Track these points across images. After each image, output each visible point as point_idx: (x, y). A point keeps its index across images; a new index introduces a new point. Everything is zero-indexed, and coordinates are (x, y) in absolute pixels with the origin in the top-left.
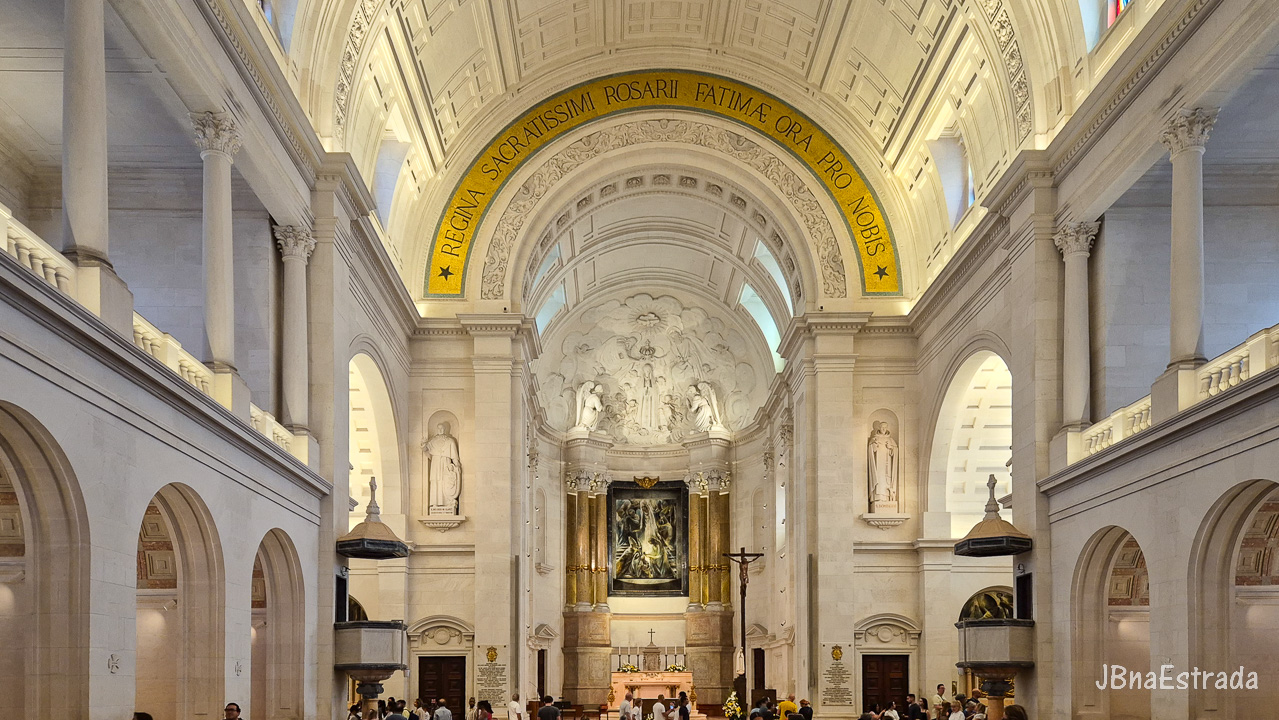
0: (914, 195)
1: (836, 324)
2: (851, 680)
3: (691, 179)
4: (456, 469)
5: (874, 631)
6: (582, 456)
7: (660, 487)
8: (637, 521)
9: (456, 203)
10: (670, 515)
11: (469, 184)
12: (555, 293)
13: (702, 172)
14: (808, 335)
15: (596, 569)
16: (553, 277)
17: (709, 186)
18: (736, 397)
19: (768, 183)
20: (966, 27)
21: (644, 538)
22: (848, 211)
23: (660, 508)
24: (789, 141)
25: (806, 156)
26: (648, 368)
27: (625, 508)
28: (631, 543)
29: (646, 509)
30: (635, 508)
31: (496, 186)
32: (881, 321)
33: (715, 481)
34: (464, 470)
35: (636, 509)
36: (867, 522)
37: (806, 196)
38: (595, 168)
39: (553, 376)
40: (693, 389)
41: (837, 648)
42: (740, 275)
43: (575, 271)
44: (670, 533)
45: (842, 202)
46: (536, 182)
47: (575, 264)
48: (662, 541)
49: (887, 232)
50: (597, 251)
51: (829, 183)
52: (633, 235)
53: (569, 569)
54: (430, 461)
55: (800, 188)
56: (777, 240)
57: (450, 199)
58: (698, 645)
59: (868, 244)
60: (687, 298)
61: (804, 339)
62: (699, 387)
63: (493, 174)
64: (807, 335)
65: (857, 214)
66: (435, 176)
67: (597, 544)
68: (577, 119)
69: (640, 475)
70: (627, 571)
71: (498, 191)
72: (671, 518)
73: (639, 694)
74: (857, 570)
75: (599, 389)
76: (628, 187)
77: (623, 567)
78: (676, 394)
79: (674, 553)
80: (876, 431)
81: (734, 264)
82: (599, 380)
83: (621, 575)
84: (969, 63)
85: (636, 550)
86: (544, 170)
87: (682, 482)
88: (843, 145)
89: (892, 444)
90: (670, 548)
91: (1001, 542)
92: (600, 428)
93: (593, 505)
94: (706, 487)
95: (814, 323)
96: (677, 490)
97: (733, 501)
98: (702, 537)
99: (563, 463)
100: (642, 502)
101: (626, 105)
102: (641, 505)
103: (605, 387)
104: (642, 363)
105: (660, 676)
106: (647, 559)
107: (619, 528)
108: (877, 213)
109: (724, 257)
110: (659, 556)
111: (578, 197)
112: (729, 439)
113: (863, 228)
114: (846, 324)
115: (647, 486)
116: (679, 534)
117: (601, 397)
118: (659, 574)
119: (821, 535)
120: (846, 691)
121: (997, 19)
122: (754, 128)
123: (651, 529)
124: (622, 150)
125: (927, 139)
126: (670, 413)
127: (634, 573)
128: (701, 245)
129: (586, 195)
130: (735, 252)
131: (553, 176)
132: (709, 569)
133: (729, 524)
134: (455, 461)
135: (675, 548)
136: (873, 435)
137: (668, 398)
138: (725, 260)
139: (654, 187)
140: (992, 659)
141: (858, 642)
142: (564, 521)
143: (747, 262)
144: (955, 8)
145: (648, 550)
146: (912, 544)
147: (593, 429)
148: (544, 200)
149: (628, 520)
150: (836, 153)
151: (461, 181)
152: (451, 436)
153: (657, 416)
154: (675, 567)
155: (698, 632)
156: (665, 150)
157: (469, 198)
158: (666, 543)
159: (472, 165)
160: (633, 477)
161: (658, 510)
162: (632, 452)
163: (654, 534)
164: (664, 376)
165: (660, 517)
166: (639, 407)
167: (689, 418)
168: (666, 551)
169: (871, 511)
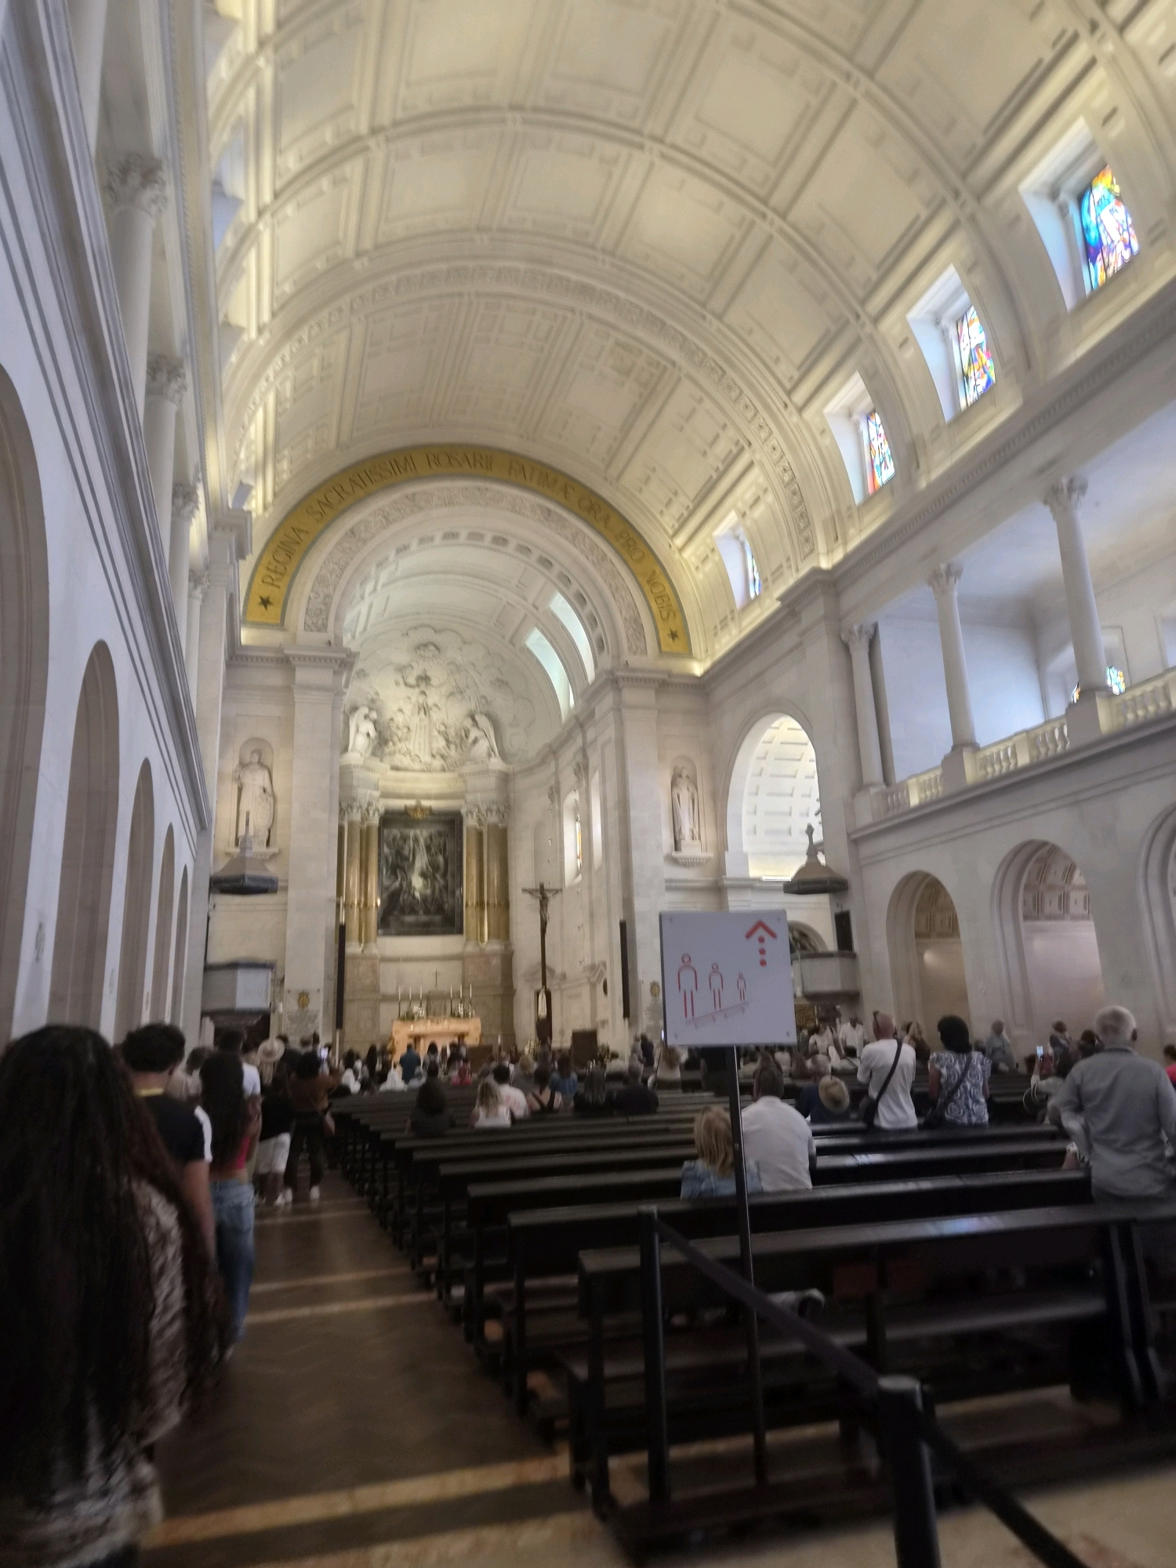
0: (700, 576)
4: (270, 799)
6: (355, 783)
7: (433, 817)
8: (406, 853)
9: (281, 535)
11: (294, 520)
13: (514, 535)
14: (615, 686)
15: (365, 905)
17: (519, 546)
18: (516, 731)
19: (576, 553)
20: (752, 464)
21: (413, 871)
22: (643, 581)
23: (431, 839)
24: (590, 518)
25: (605, 532)
26: (423, 695)
27: (394, 839)
28: (400, 876)
29: (416, 840)
30: (405, 839)
31: (321, 526)
32: (677, 678)
33: (493, 813)
34: (278, 800)
37: (609, 566)
40: (470, 721)
42: (531, 620)
45: (637, 573)
46: (362, 528)
48: (433, 875)
49: (676, 602)
51: (625, 555)
54: (240, 789)
55: (603, 560)
56: (579, 601)
57: (273, 534)
62: (476, 718)
67: (368, 878)
68: (401, 477)
69: (412, 804)
70: (396, 907)
71: (321, 531)
72: (443, 850)
75: (373, 715)
77: (391, 903)
78: (450, 721)
79: (446, 887)
80: (677, 775)
83: (390, 911)
85: (405, 884)
86: (371, 519)
88: (636, 526)
89: (692, 788)
90: (442, 882)
93: (365, 835)
94: (484, 819)
96: (451, 822)
97: (511, 835)
98: (478, 871)
100: (412, 833)
102: (411, 836)
103: (380, 712)
104: (417, 690)
106: (417, 895)
107: (387, 860)
110: (429, 892)
115: (419, 816)
116: (451, 868)
117: (375, 723)
118: (430, 910)
122: (562, 505)
123: (421, 861)
124: (443, 510)
126: (443, 742)
129: (407, 543)
130: (531, 599)
131: (380, 524)
133: (507, 858)
134: (269, 790)
135: (446, 881)
136: (675, 779)
137: (442, 728)
139: (467, 542)
143: (542, 612)
145: (417, 882)
147: (365, 755)
149: (397, 852)
150: (631, 533)
151: (288, 516)
152: (263, 764)
153: (430, 744)
154: (447, 903)
155: (475, 973)
157: (293, 535)
158: (438, 876)
160: (403, 806)
161: (429, 841)
162: (403, 780)
163: (425, 867)
164: (439, 705)
165: (430, 849)
166: (413, 735)
167: (464, 749)
168: (437, 886)
169: (676, 847)
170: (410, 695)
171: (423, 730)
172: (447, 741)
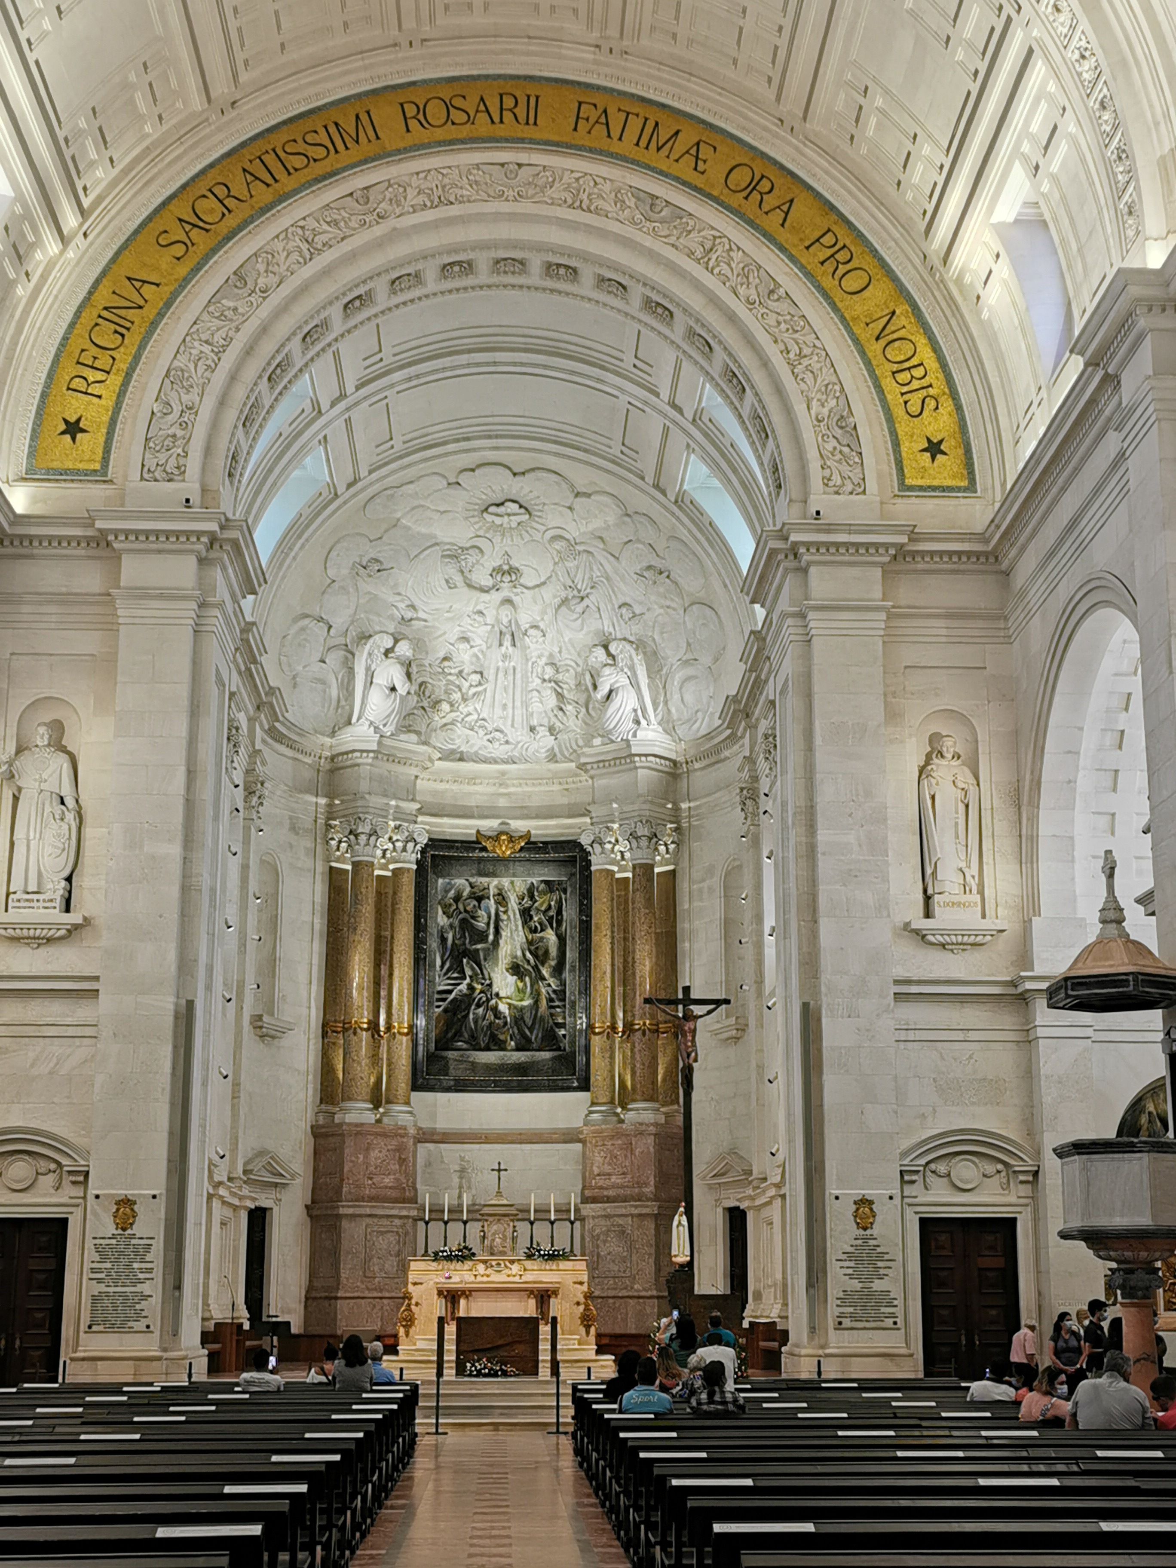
1: (847, 545)
2: (895, 1272)
3: (567, 267)
4: (70, 817)
5: (942, 1168)
6: (364, 786)
7: (534, 852)
8: (481, 925)
9: (103, 297)
10: (552, 913)
11: (129, 265)
12: (308, 460)
13: (586, 257)
14: (794, 564)
15: (389, 1028)
16: (300, 433)
17: (602, 280)
18: (690, 671)
19: (710, 281)
20: (1030, 51)
21: (496, 964)
22: (866, 334)
23: (532, 897)
24: (750, 207)
25: (783, 236)
26: (508, 606)
27: (457, 899)
28: (468, 972)
29: (501, 899)
30: (480, 897)
31: (182, 270)
32: (932, 540)
33: (644, 842)
34: (88, 819)
35: (479, 899)
36: (921, 936)
37: (784, 307)
38: (379, 244)
39: (306, 621)
40: (600, 653)
41: (864, 1202)
42: (677, 439)
43: (348, 421)
44: (553, 951)
45: (854, 319)
46: (261, 267)
47: (348, 409)
48: (536, 968)
49: (941, 376)
50: (392, 386)
51: (828, 283)
52: (464, 359)
53: (326, 1029)
54: (16, 798)
55: (772, 292)
56: (735, 384)
57: (90, 293)
58: (608, 1200)
59: (906, 397)
60: (581, 476)
61: (786, 570)
62: (612, 648)
63: (179, 250)
64: (790, 563)
65: (882, 342)
66: (62, 252)
67: (391, 975)
68: (345, 157)
69: (489, 828)
70: (458, 1035)
71: (186, 280)
72: (556, 920)
73: (468, 1309)
74: (903, 1035)
75: (404, 649)
76: (446, 278)
77: (448, 1025)
78: (567, 658)
79: (561, 994)
80: (935, 751)
81: (665, 416)
82: (404, 630)
83: (444, 1043)
84: (1043, 106)
85: (479, 987)
86: (279, 245)
87: (575, 845)
88: (852, 219)
89: (965, 777)
90: (554, 983)
91: (1124, 983)
92: (406, 726)
93: (385, 892)
94: (627, 855)
95: (803, 543)
96: (567, 861)
97: (683, 886)
98: (619, 962)
99: (323, 801)
100: (493, 884)
101: (439, 134)
102: (492, 891)
103: (419, 644)
104: (495, 597)
105: (515, 1268)
106: (503, 1008)
107: (443, 940)
108: (921, 341)
109: (646, 403)
111: (344, 294)
112: (673, 756)
113: (895, 367)
114: (867, 546)
115: (504, 850)
116: (571, 955)
117: (407, 666)
118: (529, 1040)
119: (827, 961)
120: (887, 1300)
121: (1074, 43)
122: (684, 183)
123: (511, 942)
124: (429, 215)
125: (994, 219)
126: (552, 701)
127: (473, 1037)
128: (599, 380)
129: (361, 290)
130: (665, 395)
131: (295, 256)
132: (634, 1031)
133: (675, 933)
134: (70, 802)
135: (563, 984)
136: (928, 762)
137: (549, 672)
138: (646, 409)
139: (495, 279)
140: (1120, 1221)
141: (908, 1190)
142: (320, 923)
143: (689, 415)
144: (1009, 19)
146: (1013, 984)
147: (388, 730)
148: (276, 298)
149: (464, 921)
150: (841, 232)
151: (114, 260)
152: (64, 750)
153: (526, 705)
154: (562, 1026)
155: (607, 1169)
156: (512, 217)
157: (128, 290)
158: (545, 972)
159: (136, 232)
160: (474, 832)
161: (527, 902)
162: (472, 779)
163: (519, 953)
164: (542, 625)
165: (531, 917)
166: (489, 687)
167: (591, 711)
168: (543, 990)
169: (928, 914)
170: (480, 607)
171: (511, 678)
172: (560, 696)
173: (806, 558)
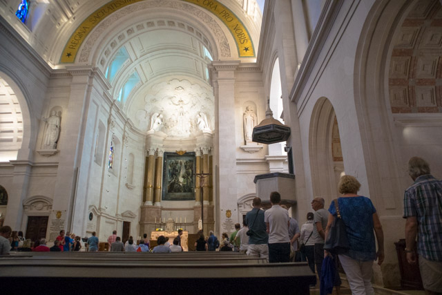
3: (172, 22)
6: (152, 141)
7: (186, 154)
8: (177, 169)
9: (77, 32)
10: (191, 166)
13: (175, 18)
15: (156, 188)
16: (129, 66)
17: (179, 24)
21: (180, 176)
26: (182, 108)
27: (172, 164)
28: (174, 178)
33: (206, 150)
34: (62, 130)
35: (177, 164)
37: (214, 23)
40: (198, 115)
41: (229, 211)
43: (140, 65)
44: (191, 173)
47: (139, 62)
48: (187, 177)
49: (248, 35)
50: (148, 58)
51: (224, 20)
59: (240, 40)
62: (200, 114)
63: (93, 22)
65: (235, 30)
66: (68, 21)
69: (178, 150)
70: (172, 189)
75: (161, 116)
76: (148, 26)
80: (247, 110)
81: (201, 61)
83: (169, 191)
87: (193, 152)
89: (254, 115)
93: (157, 160)
94: (203, 153)
99: (145, 144)
102: (179, 162)
104: (179, 106)
106: (181, 184)
107: (170, 172)
108: (243, 29)
110: (185, 183)
112: (211, 133)
113: (238, 34)
115: (181, 154)
117: (162, 119)
118: (186, 191)
127: (175, 190)
130: (199, 55)
134: (58, 126)
136: (246, 112)
137: (190, 120)
142: (143, 167)
143: (204, 58)
145: (181, 180)
147: (157, 131)
151: (81, 24)
155: (198, 214)
158: (189, 177)
160: (175, 151)
162: (175, 141)
163: (184, 174)
164: (188, 111)
165: (187, 167)
167: (197, 127)
169: (245, 144)
170: (176, 108)
171: (182, 121)
172: (192, 125)
173: (217, 69)
